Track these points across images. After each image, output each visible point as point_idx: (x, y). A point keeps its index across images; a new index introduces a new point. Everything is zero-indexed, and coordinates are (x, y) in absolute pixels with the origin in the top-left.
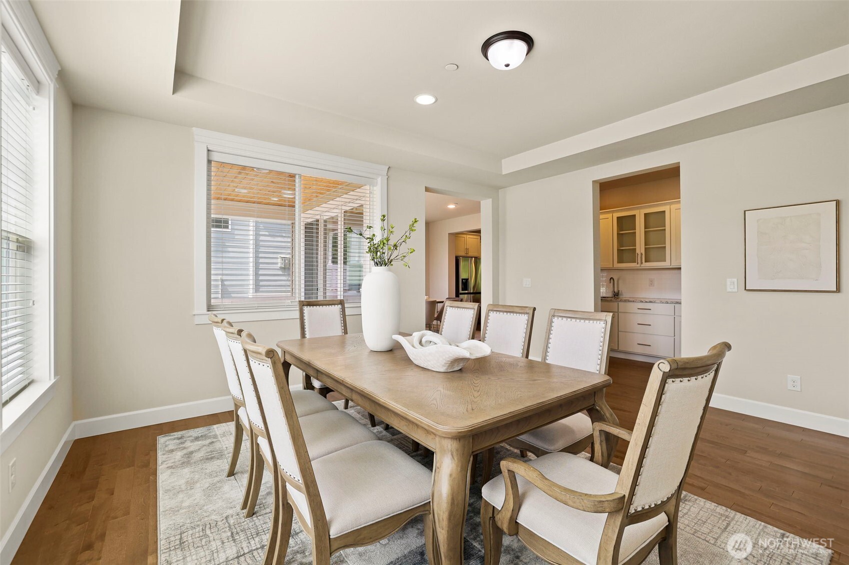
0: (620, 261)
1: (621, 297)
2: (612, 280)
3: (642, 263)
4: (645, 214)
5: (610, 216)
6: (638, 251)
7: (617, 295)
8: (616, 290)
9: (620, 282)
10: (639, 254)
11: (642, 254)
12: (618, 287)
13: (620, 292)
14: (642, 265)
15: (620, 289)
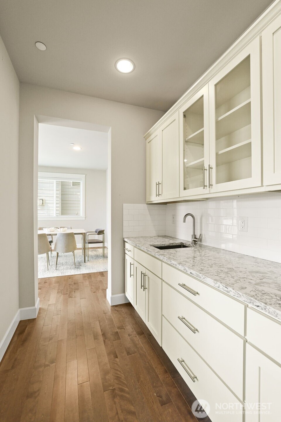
3: (211, 186)
10: (208, 168)
11: (211, 168)
14: (212, 190)
15: (203, 233)
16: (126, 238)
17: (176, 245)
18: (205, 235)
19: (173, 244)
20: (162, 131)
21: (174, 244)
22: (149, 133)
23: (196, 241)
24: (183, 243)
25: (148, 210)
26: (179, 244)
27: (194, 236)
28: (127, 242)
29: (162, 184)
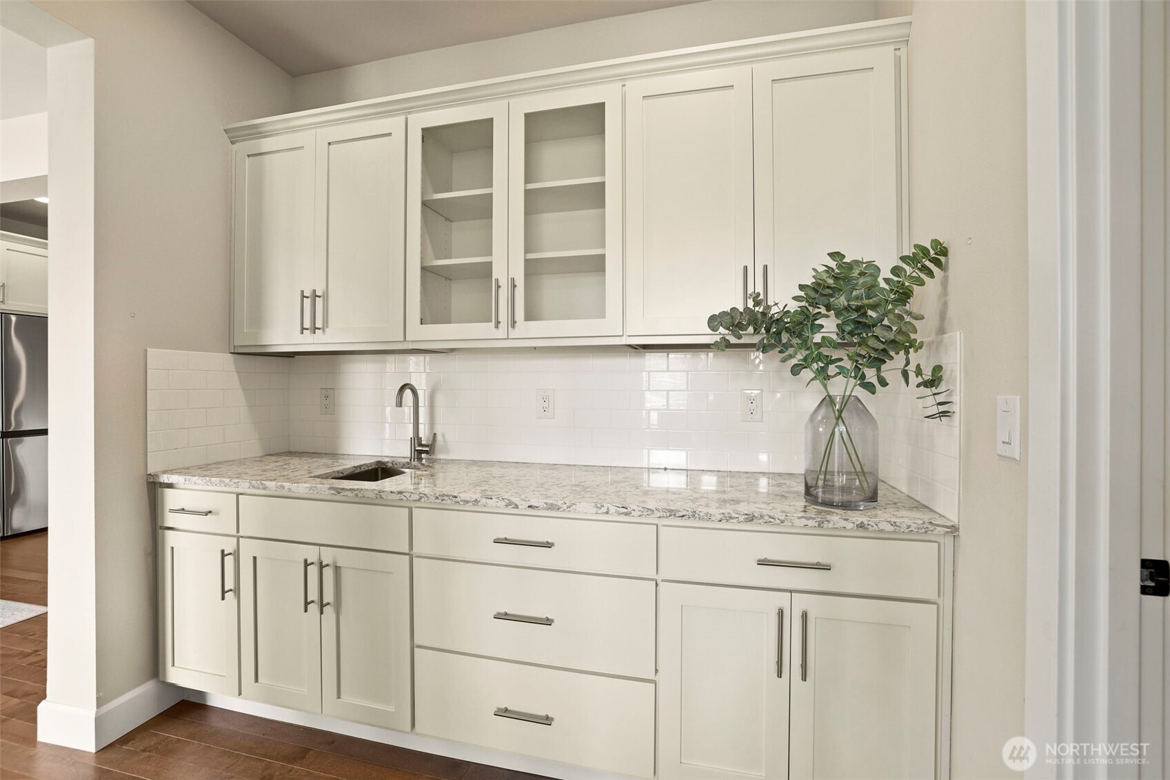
0: (433, 313)
1: (440, 456)
2: (408, 392)
3: (514, 322)
4: (527, 115)
5: (394, 124)
6: (498, 273)
7: (426, 452)
8: (424, 434)
9: (440, 399)
10: (504, 283)
11: (515, 286)
12: (432, 423)
13: (439, 438)
14: (513, 334)
15: (439, 430)
16: (165, 472)
17: (367, 469)
18: (443, 436)
19: (360, 466)
20: (329, 144)
21: (363, 469)
22: (255, 126)
23: (423, 451)
24: (384, 463)
25: (237, 372)
26: (374, 467)
27: (416, 439)
28: (170, 486)
29: (325, 296)
